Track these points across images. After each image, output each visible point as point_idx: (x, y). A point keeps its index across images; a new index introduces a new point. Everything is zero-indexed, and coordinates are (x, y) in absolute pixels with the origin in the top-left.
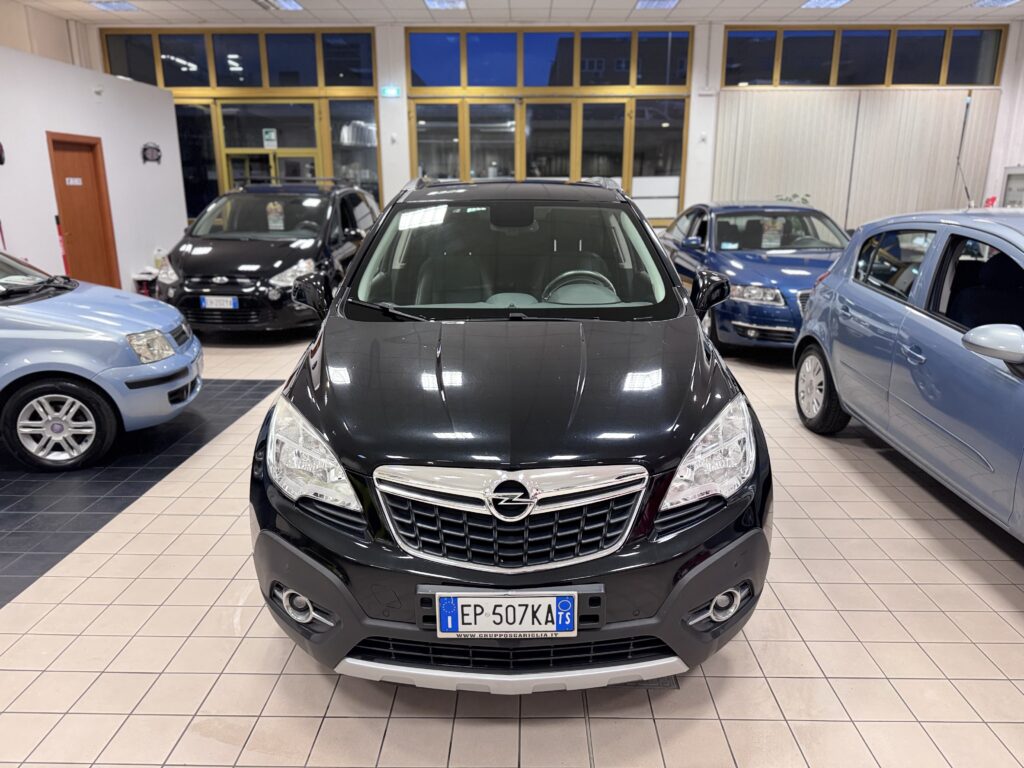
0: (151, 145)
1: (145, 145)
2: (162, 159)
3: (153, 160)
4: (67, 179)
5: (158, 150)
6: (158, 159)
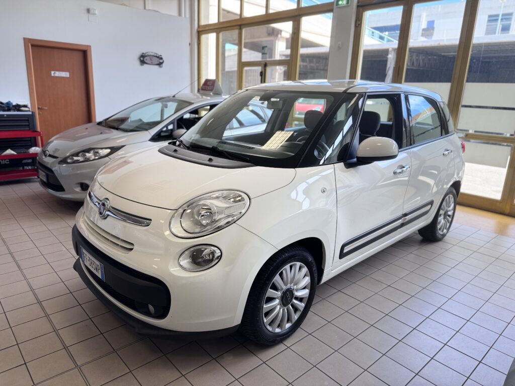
0: (152, 54)
1: (143, 53)
2: (164, 64)
3: (152, 64)
4: (53, 72)
5: (161, 58)
6: (160, 64)
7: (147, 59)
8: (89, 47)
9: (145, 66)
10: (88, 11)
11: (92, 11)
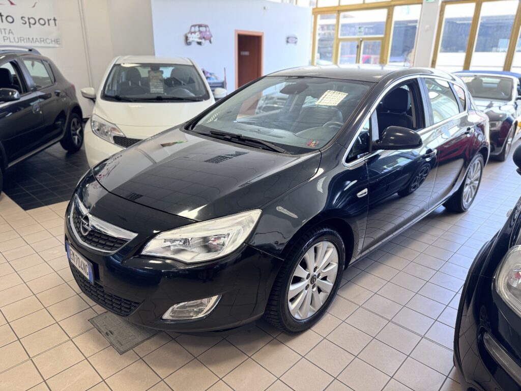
2: (298, 43)
4: (241, 52)
5: (296, 38)
7: (290, 40)
8: (263, 33)
9: (289, 44)
10: (265, 8)
11: (266, 8)
